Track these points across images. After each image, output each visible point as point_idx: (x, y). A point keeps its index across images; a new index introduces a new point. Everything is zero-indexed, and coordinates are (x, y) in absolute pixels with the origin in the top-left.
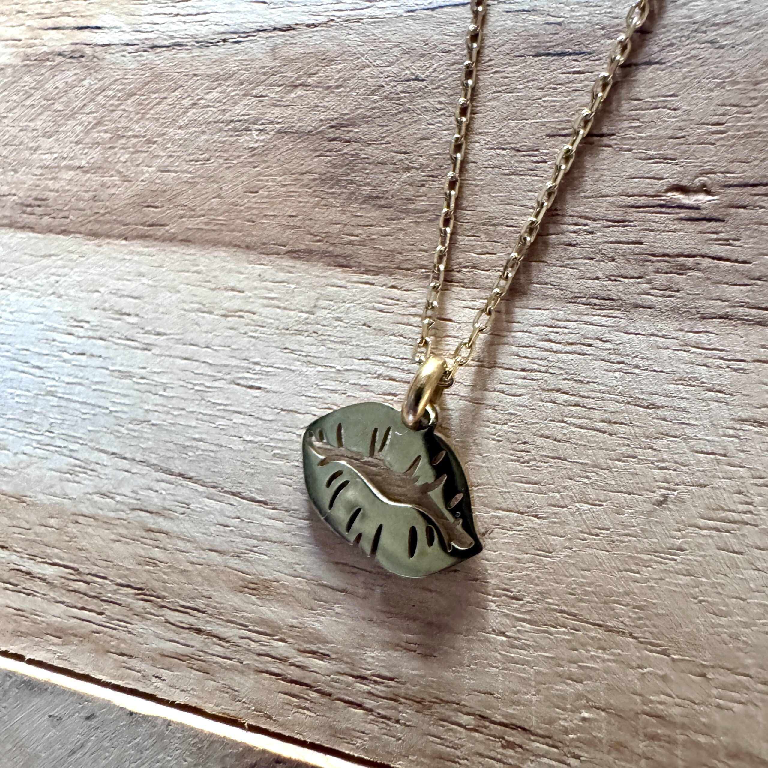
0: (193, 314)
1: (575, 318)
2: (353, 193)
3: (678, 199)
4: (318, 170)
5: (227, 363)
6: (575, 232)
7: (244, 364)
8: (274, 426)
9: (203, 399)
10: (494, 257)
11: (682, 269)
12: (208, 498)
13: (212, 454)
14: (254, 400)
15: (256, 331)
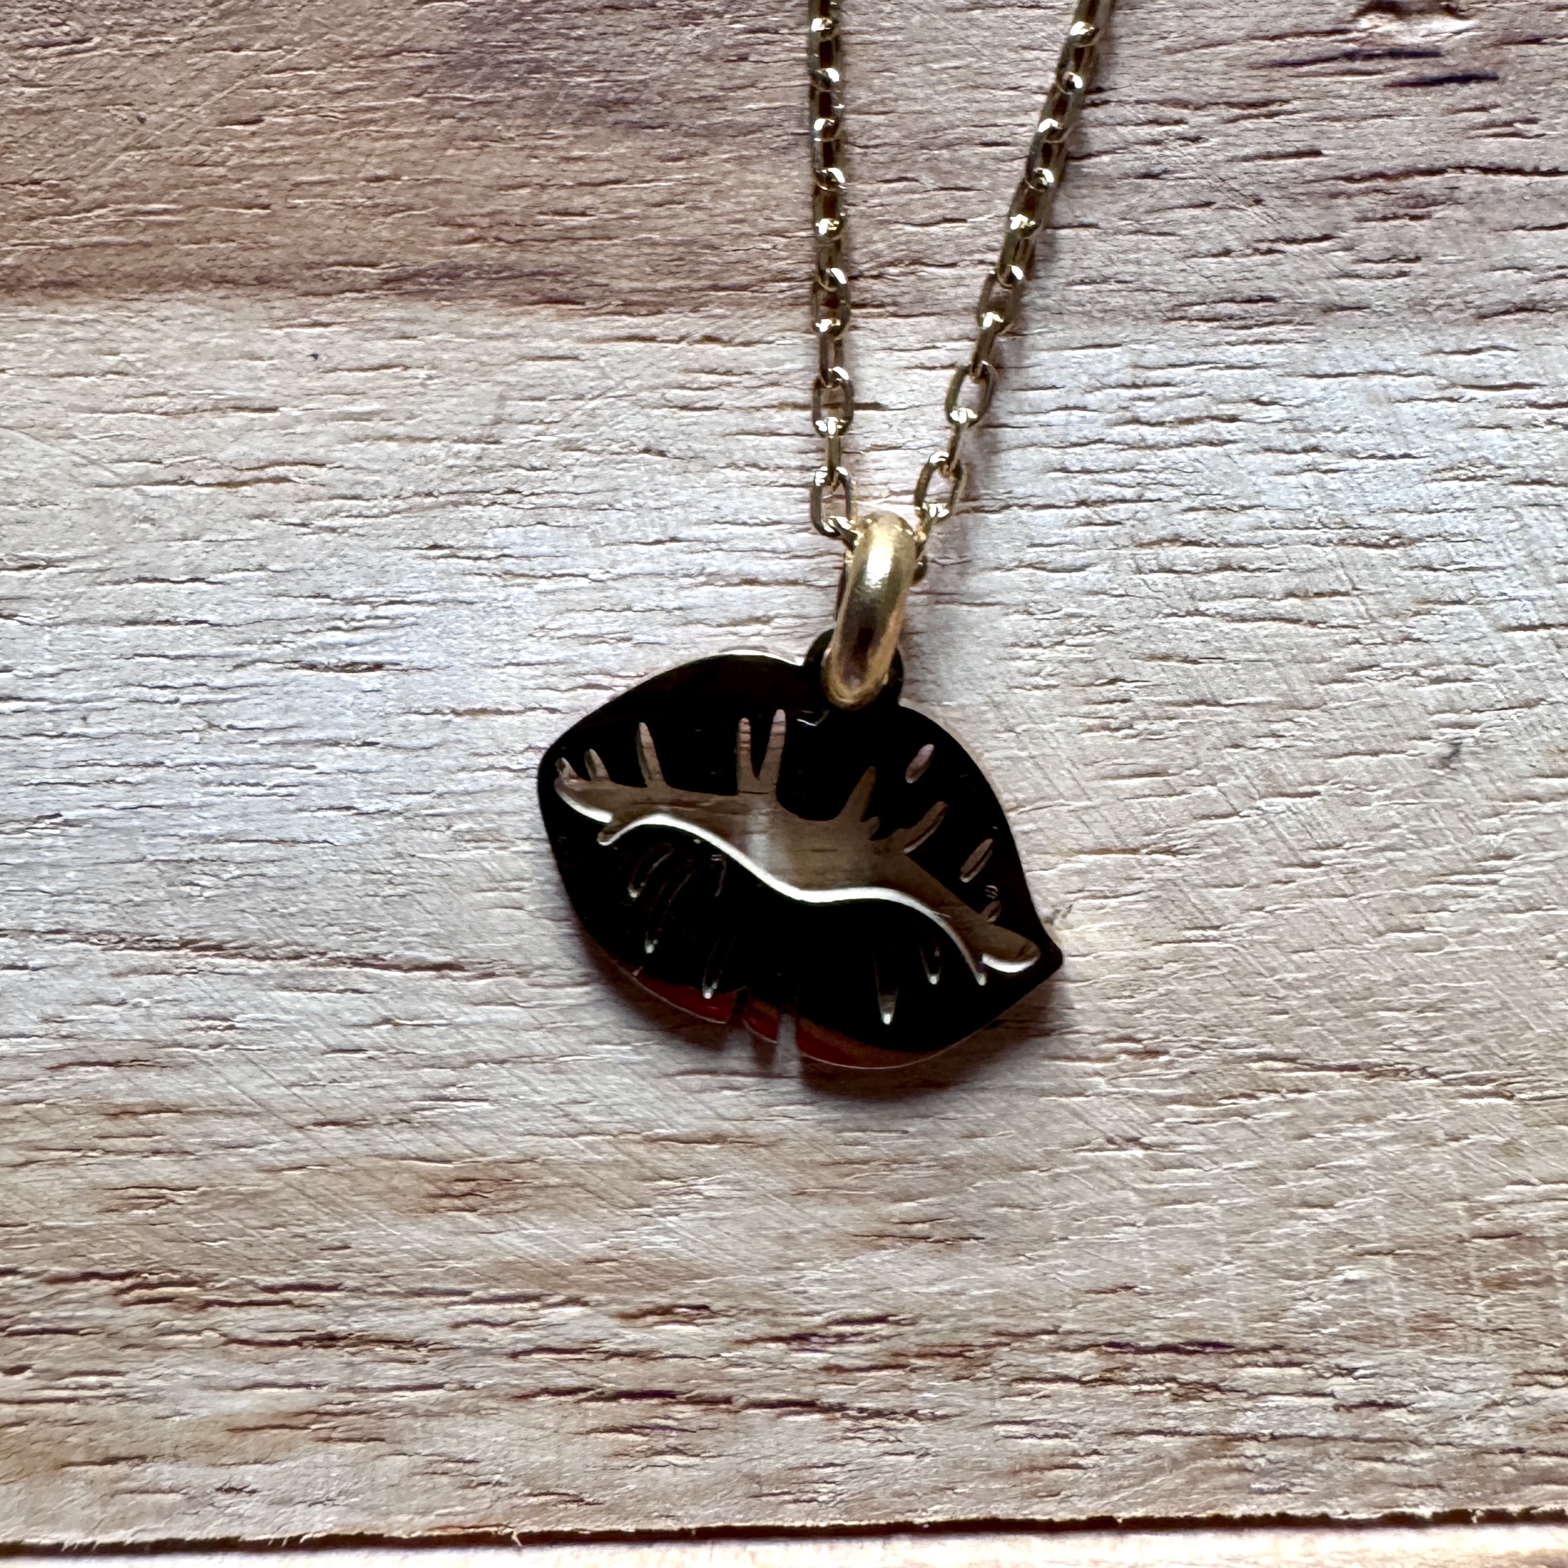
0: (129, 492)
1: (1190, 356)
2: (549, 98)
3: (1388, 35)
4: (434, 42)
5: (267, 613)
6: (1155, 142)
7: (315, 607)
8: (443, 759)
9: (211, 726)
10: (961, 228)
11: (1419, 207)
12: (285, 988)
13: (271, 870)
14: (367, 700)
15: (336, 513)
